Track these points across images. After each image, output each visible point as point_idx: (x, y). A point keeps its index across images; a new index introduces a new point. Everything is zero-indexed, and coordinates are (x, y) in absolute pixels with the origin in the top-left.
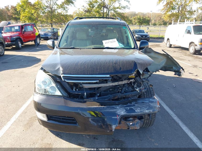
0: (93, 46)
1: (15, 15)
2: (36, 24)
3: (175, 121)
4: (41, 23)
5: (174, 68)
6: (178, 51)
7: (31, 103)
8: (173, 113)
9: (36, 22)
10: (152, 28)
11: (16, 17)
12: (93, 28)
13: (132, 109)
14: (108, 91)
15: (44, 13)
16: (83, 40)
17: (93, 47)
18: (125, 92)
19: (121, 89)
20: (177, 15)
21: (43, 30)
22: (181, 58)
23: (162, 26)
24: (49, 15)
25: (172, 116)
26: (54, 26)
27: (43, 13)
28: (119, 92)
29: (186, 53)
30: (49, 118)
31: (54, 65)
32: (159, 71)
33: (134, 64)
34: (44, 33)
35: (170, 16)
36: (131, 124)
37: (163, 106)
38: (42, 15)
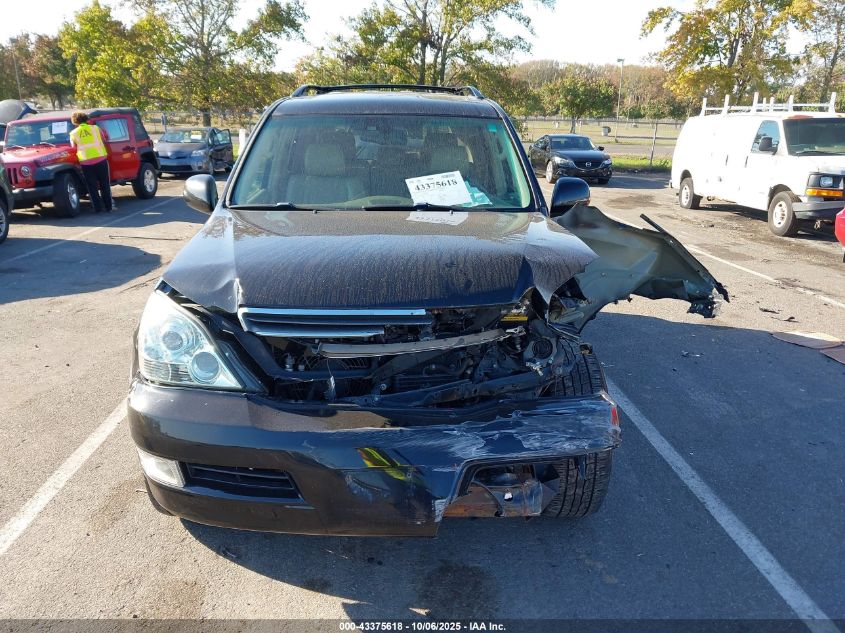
0: (368, 202)
1: (53, 74)
2: (141, 114)
3: (690, 495)
4: (163, 109)
5: (689, 286)
6: (726, 222)
7: (117, 430)
8: (685, 464)
9: (140, 103)
10: (622, 128)
11: (58, 84)
12: (369, 128)
13: (510, 436)
14: (421, 374)
15: (175, 68)
16: (327, 176)
17: (370, 205)
18: (486, 374)
19: (472, 363)
20: (723, 77)
21: (170, 136)
22: (733, 249)
23: (665, 120)
24: (198, 75)
25: (682, 477)
26: (217, 122)
27: (172, 67)
28: (463, 376)
29: (755, 232)
30: (190, 474)
31: (213, 273)
32: (630, 300)
33: (522, 266)
34: (176, 149)
35: (695, 81)
36: (508, 496)
37: (647, 436)
38: (166, 77)
